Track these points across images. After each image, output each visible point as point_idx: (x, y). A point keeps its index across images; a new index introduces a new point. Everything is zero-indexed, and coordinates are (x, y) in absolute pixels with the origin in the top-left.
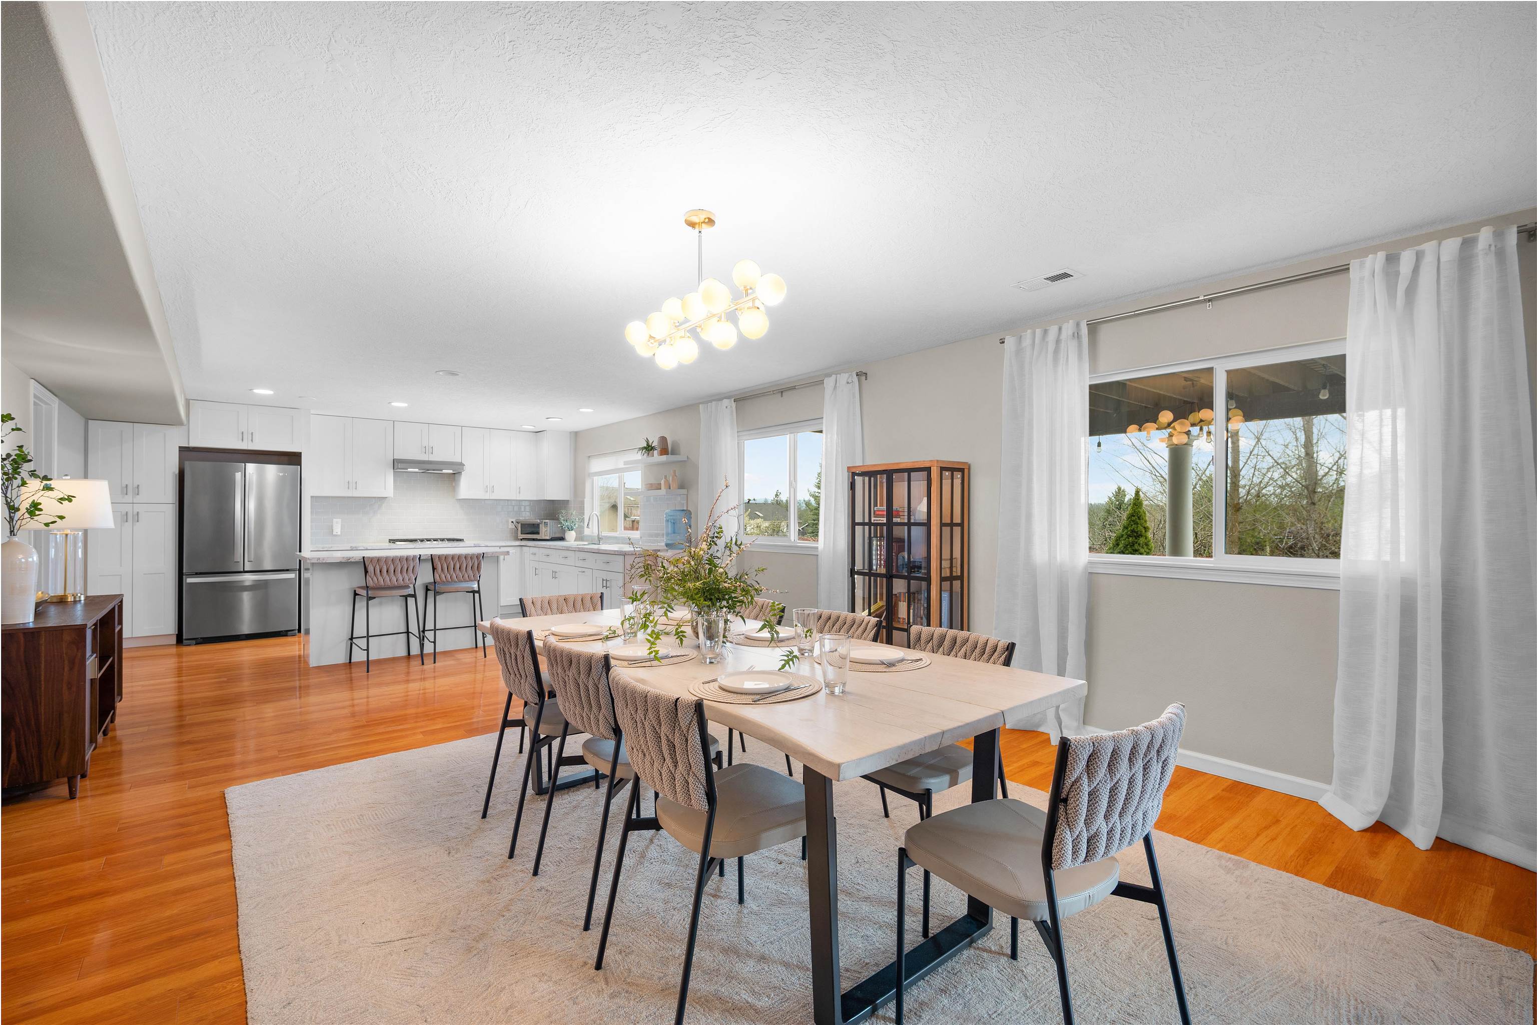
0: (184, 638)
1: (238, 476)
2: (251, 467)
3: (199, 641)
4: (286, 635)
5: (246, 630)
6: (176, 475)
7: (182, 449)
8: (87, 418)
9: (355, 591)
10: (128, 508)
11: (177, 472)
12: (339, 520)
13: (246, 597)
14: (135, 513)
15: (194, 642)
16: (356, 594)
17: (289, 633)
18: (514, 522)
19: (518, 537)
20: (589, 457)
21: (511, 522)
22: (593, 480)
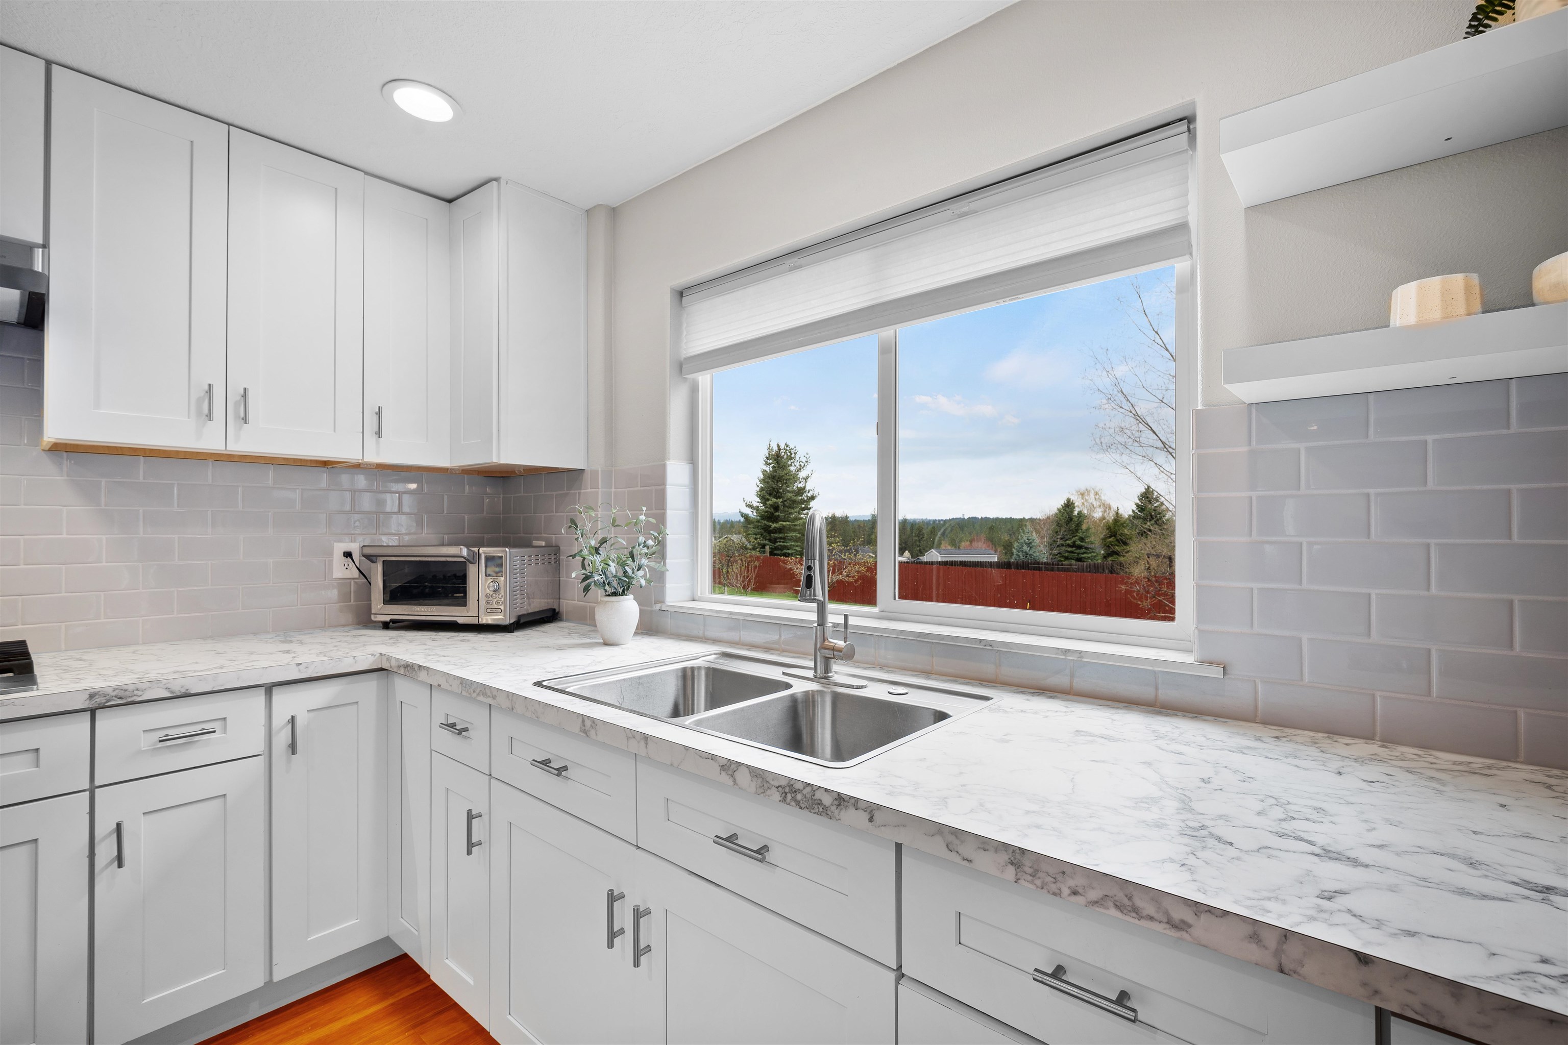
18: (356, 556)
19: (372, 613)
20: (681, 294)
21: (344, 556)
22: (694, 390)
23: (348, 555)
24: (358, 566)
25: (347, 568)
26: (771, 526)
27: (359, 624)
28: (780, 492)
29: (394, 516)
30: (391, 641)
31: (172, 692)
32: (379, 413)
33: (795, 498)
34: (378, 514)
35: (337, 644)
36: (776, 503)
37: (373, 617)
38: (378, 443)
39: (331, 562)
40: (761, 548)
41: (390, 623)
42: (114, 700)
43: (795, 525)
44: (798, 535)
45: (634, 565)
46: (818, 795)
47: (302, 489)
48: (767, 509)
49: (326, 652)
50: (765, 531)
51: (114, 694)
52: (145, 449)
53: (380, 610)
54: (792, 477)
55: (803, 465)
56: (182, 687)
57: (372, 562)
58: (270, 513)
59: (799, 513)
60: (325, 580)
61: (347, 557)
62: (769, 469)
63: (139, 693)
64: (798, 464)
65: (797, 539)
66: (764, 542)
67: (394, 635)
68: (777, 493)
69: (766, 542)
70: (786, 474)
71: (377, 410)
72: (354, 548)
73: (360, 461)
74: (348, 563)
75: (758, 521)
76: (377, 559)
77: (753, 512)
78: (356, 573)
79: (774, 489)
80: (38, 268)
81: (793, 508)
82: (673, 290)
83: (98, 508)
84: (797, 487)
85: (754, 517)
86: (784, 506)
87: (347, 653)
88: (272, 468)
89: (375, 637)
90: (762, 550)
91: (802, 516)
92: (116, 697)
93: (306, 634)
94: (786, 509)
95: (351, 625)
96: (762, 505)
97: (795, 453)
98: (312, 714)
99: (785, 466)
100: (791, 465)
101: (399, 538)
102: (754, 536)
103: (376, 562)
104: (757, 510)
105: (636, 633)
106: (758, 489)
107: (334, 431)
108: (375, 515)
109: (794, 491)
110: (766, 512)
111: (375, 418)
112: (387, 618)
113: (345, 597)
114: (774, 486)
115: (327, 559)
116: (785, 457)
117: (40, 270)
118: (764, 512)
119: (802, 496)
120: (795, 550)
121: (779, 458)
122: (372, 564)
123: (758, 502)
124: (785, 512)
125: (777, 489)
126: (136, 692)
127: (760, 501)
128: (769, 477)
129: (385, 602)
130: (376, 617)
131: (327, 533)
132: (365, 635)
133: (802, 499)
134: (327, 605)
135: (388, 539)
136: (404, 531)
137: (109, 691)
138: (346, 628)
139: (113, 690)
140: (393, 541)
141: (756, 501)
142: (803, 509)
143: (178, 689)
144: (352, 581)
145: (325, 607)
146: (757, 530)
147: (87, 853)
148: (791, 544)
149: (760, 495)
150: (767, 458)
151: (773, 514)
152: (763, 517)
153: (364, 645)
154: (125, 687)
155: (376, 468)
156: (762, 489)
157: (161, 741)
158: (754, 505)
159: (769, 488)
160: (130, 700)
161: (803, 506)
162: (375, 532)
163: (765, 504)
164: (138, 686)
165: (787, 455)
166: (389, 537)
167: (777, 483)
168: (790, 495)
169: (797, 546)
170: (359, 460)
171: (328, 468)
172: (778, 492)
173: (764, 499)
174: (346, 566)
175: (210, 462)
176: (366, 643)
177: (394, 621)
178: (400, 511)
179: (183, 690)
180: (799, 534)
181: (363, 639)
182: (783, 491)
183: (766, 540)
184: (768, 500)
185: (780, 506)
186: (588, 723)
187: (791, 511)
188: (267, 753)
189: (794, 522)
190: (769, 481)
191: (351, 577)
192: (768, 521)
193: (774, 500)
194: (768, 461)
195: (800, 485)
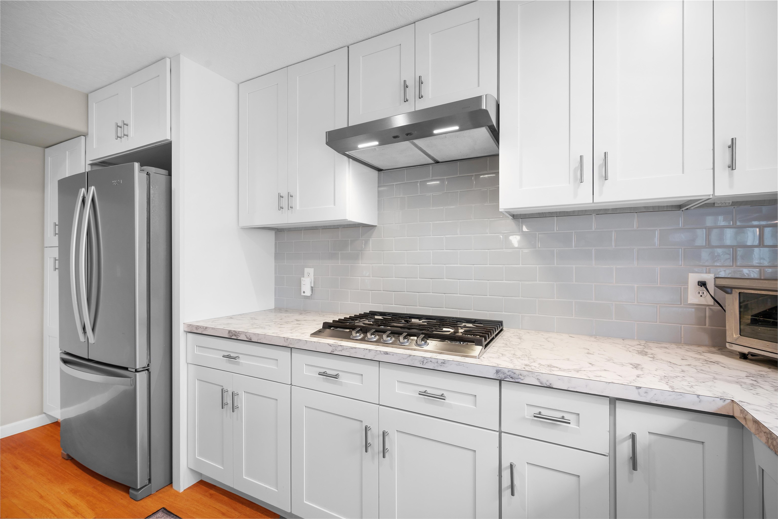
18: (711, 286)
19: (727, 341)
21: (699, 285)
23: (703, 284)
24: (713, 295)
25: (701, 296)
27: (714, 346)
29: (756, 250)
30: (748, 381)
31: (541, 383)
32: (732, 146)
34: (734, 247)
35: (686, 368)
37: (727, 345)
38: (731, 176)
39: (686, 289)
41: (748, 355)
42: (509, 378)
47: (660, 230)
49: (671, 377)
51: (508, 374)
52: (556, 212)
53: (736, 340)
56: (547, 381)
57: (727, 293)
58: (635, 250)
60: (681, 304)
61: (701, 286)
63: (522, 378)
67: (753, 372)
71: (730, 143)
72: (709, 278)
73: (711, 197)
74: (703, 291)
76: (732, 291)
78: (711, 302)
80: (484, 107)
83: (535, 249)
87: (692, 387)
88: (636, 215)
89: (729, 368)
92: (509, 376)
93: (662, 347)
95: (706, 346)
98: (653, 437)
101: (760, 270)
103: (731, 293)
107: (683, 173)
108: (731, 249)
111: (728, 152)
112: (746, 351)
113: (701, 321)
115: (682, 287)
117: (485, 108)
122: (726, 295)
126: (520, 376)
129: (742, 333)
130: (732, 347)
131: (683, 265)
132: (717, 363)
134: (683, 325)
135: (750, 271)
136: (766, 263)
137: (506, 371)
138: (701, 349)
139: (508, 371)
140: (754, 273)
143: (545, 380)
144: (707, 308)
145: (681, 326)
147: (498, 474)
153: (715, 378)
154: (514, 371)
155: (732, 205)
157: (535, 416)
160: (517, 381)
162: (731, 264)
164: (522, 372)
166: (749, 269)
170: (709, 195)
171: (683, 211)
174: (701, 294)
175: (593, 216)
176: (717, 376)
177: (753, 355)
178: (761, 244)
179: (548, 384)
181: (715, 368)
188: (612, 454)
191: (706, 304)
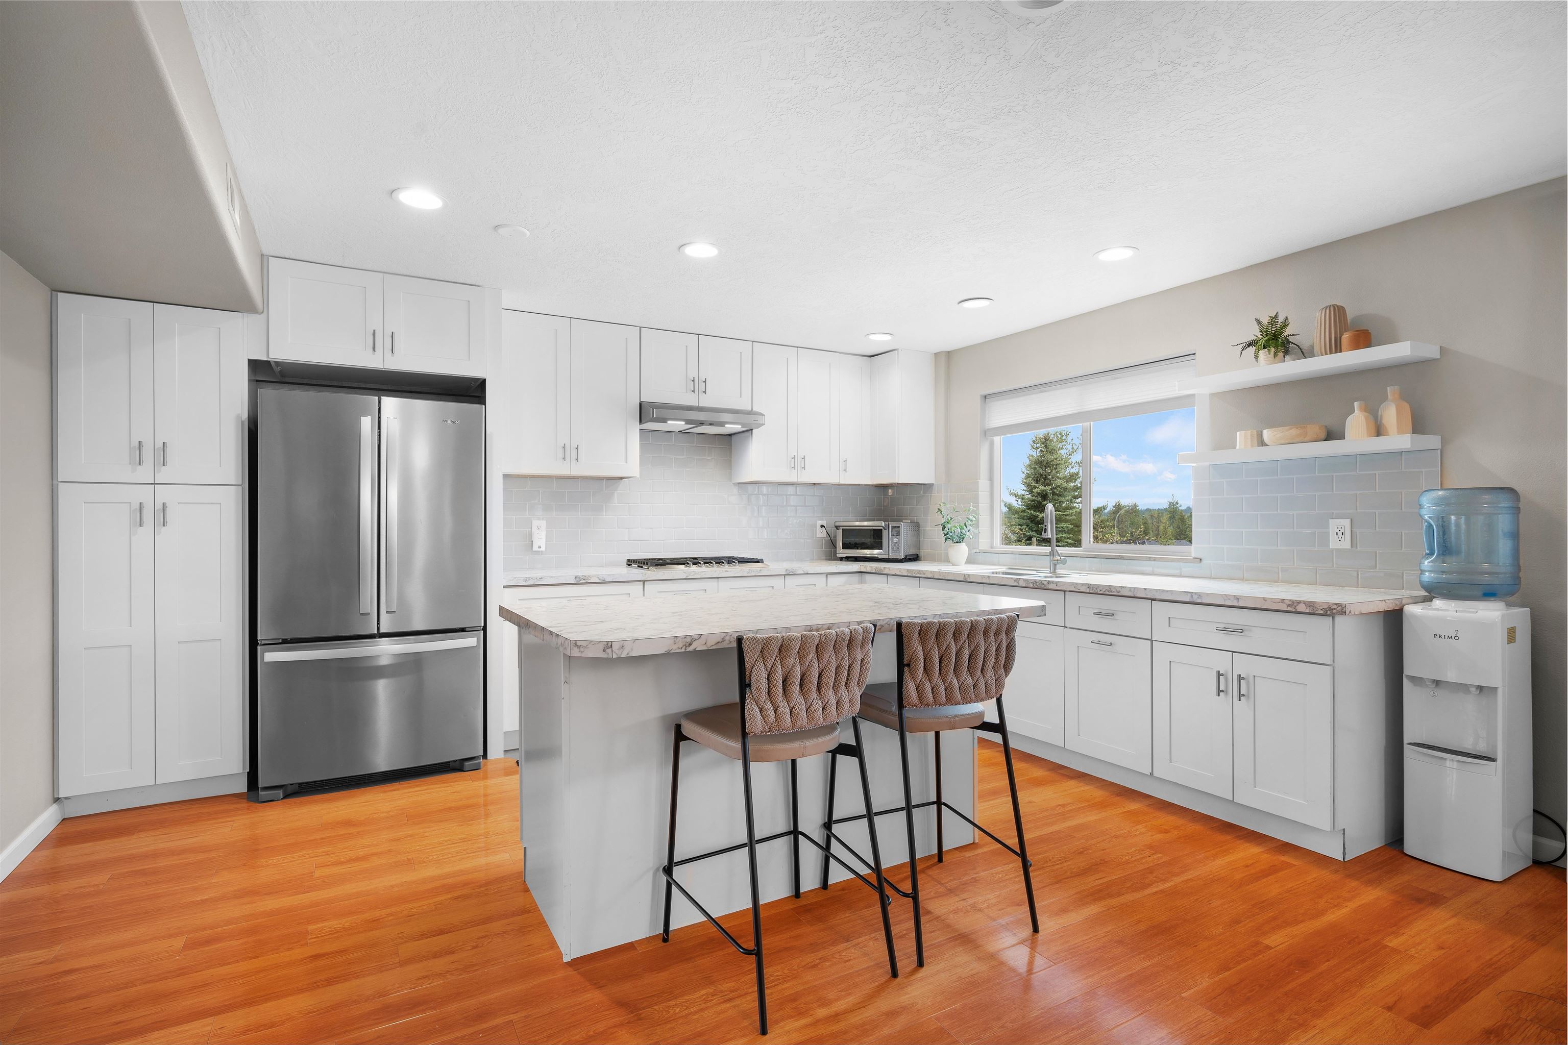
0: (260, 785)
1: (366, 423)
2: (391, 405)
3: (290, 790)
4: (461, 769)
5: (382, 762)
6: (243, 423)
7: (256, 366)
8: (56, 290)
9: (678, 727)
10: (144, 494)
11: (245, 416)
12: (543, 523)
13: (382, 689)
14: (159, 506)
15: (280, 793)
16: (680, 737)
17: (467, 764)
18: (829, 527)
19: (837, 553)
20: (985, 397)
22: (992, 444)
23: (822, 526)
24: (830, 532)
26: (1038, 516)
27: (830, 560)
28: (1049, 479)
31: (804, 572)
33: (1066, 485)
36: (1043, 491)
37: (837, 555)
38: (845, 474)
39: (814, 530)
40: (1026, 540)
43: (1066, 515)
44: (1070, 526)
45: (967, 529)
46: (1043, 582)
48: (1034, 498)
50: (1031, 522)
53: (841, 553)
54: (1062, 462)
55: (1075, 447)
59: (1071, 501)
60: (811, 538)
62: (1036, 454)
64: (1070, 447)
65: (1069, 530)
66: (1031, 533)
68: (1045, 480)
69: (1033, 533)
70: (1056, 459)
71: (846, 460)
72: (828, 523)
74: (825, 531)
75: (1024, 511)
76: (839, 529)
77: (1017, 501)
78: (828, 536)
79: (1041, 475)
81: (1065, 496)
82: (981, 396)
84: (1070, 473)
85: (1018, 506)
86: (1054, 494)
89: (838, 566)
90: (1028, 542)
91: (1075, 505)
94: (1056, 497)
95: (827, 560)
96: (1028, 493)
97: (1067, 435)
99: (1054, 450)
100: (1062, 448)
102: (1020, 527)
104: (1023, 499)
105: (965, 563)
106: (1023, 476)
109: (1066, 477)
110: (1033, 501)
112: (845, 556)
113: (823, 547)
114: (1042, 472)
115: (812, 529)
116: (1055, 440)
118: (1030, 500)
119: (1075, 482)
120: (1066, 542)
121: (1048, 442)
122: (836, 531)
123: (1024, 490)
124: (1055, 500)
125: (1045, 475)
127: (1025, 489)
128: (1036, 463)
129: (843, 549)
130: (839, 556)
131: (813, 516)
132: (833, 565)
133: (1074, 486)
134: (810, 552)
135: (843, 519)
138: (824, 562)
140: (846, 520)
141: (1021, 489)
142: (1076, 497)
144: (827, 540)
146: (1022, 521)
148: (1061, 535)
149: (1026, 483)
150: (1034, 442)
151: (1041, 503)
152: (1029, 507)
156: (1028, 476)
158: (1019, 494)
159: (1036, 475)
160: (794, 573)
161: (1076, 493)
163: (1031, 492)
165: (1057, 437)
167: (1046, 469)
168: (1059, 482)
169: (1069, 538)
172: (1046, 478)
173: (1031, 489)
174: (823, 532)
177: (848, 558)
180: (1071, 524)
182: (1053, 478)
183: (1032, 531)
184: (1035, 488)
185: (1048, 494)
186: (966, 576)
187: (1061, 499)
189: (1065, 512)
190: (1036, 466)
191: (826, 538)
192: (1034, 511)
193: (1042, 487)
194: (1035, 445)
195: (1073, 471)
